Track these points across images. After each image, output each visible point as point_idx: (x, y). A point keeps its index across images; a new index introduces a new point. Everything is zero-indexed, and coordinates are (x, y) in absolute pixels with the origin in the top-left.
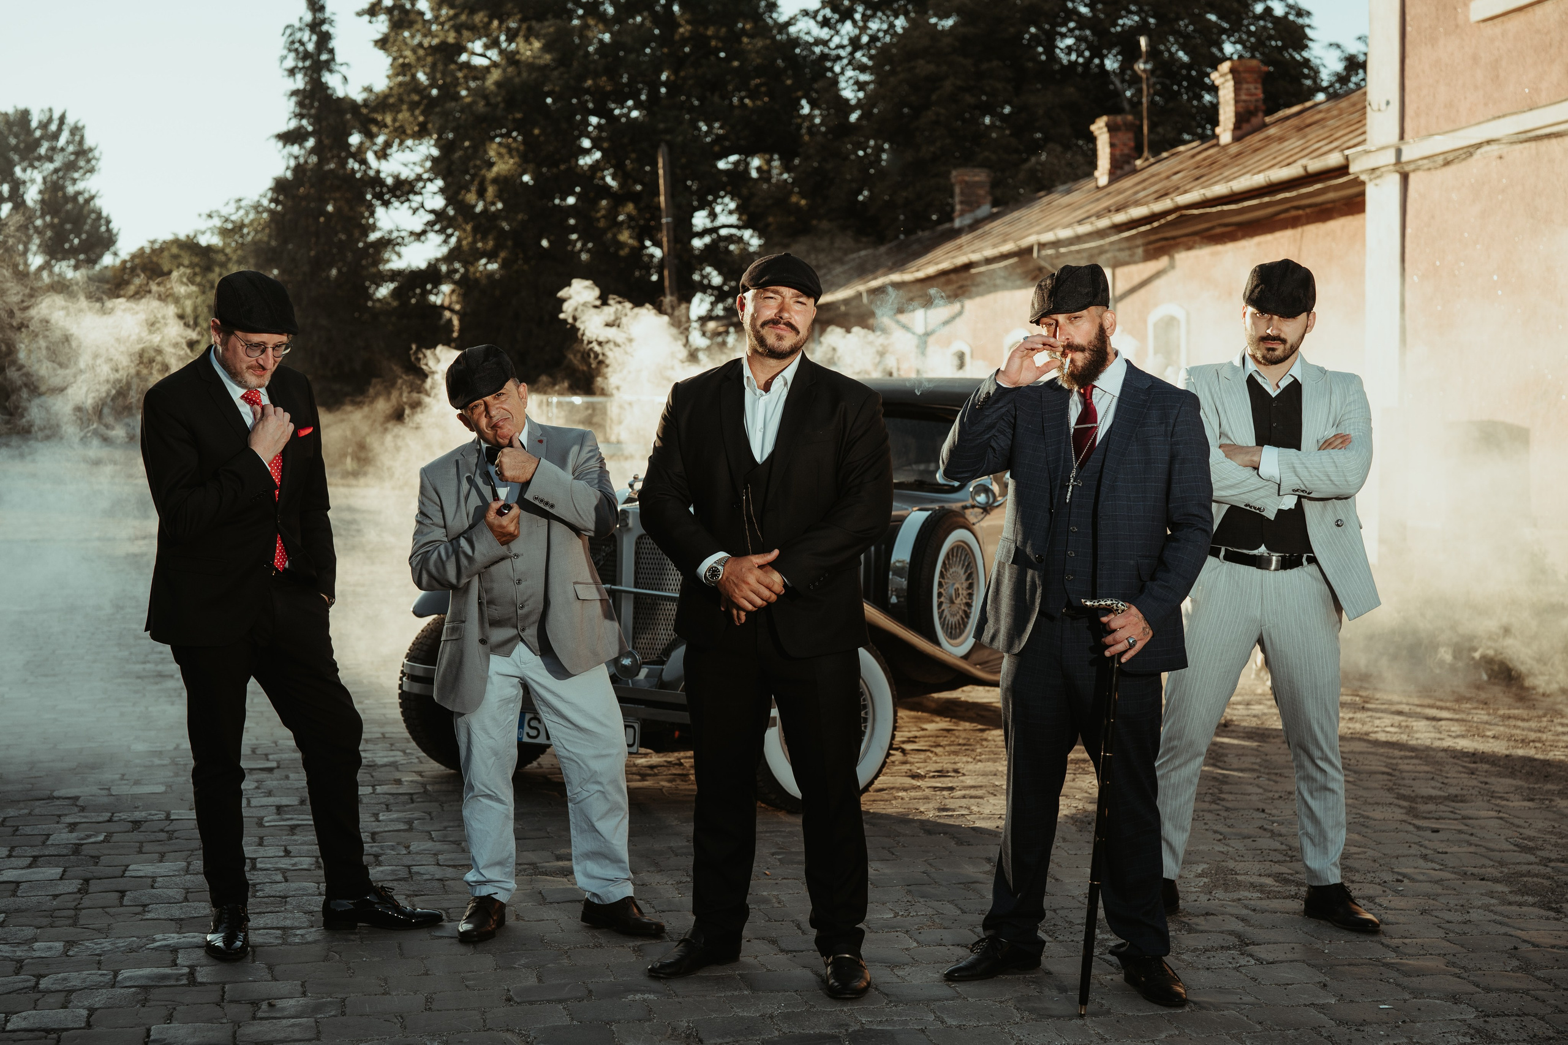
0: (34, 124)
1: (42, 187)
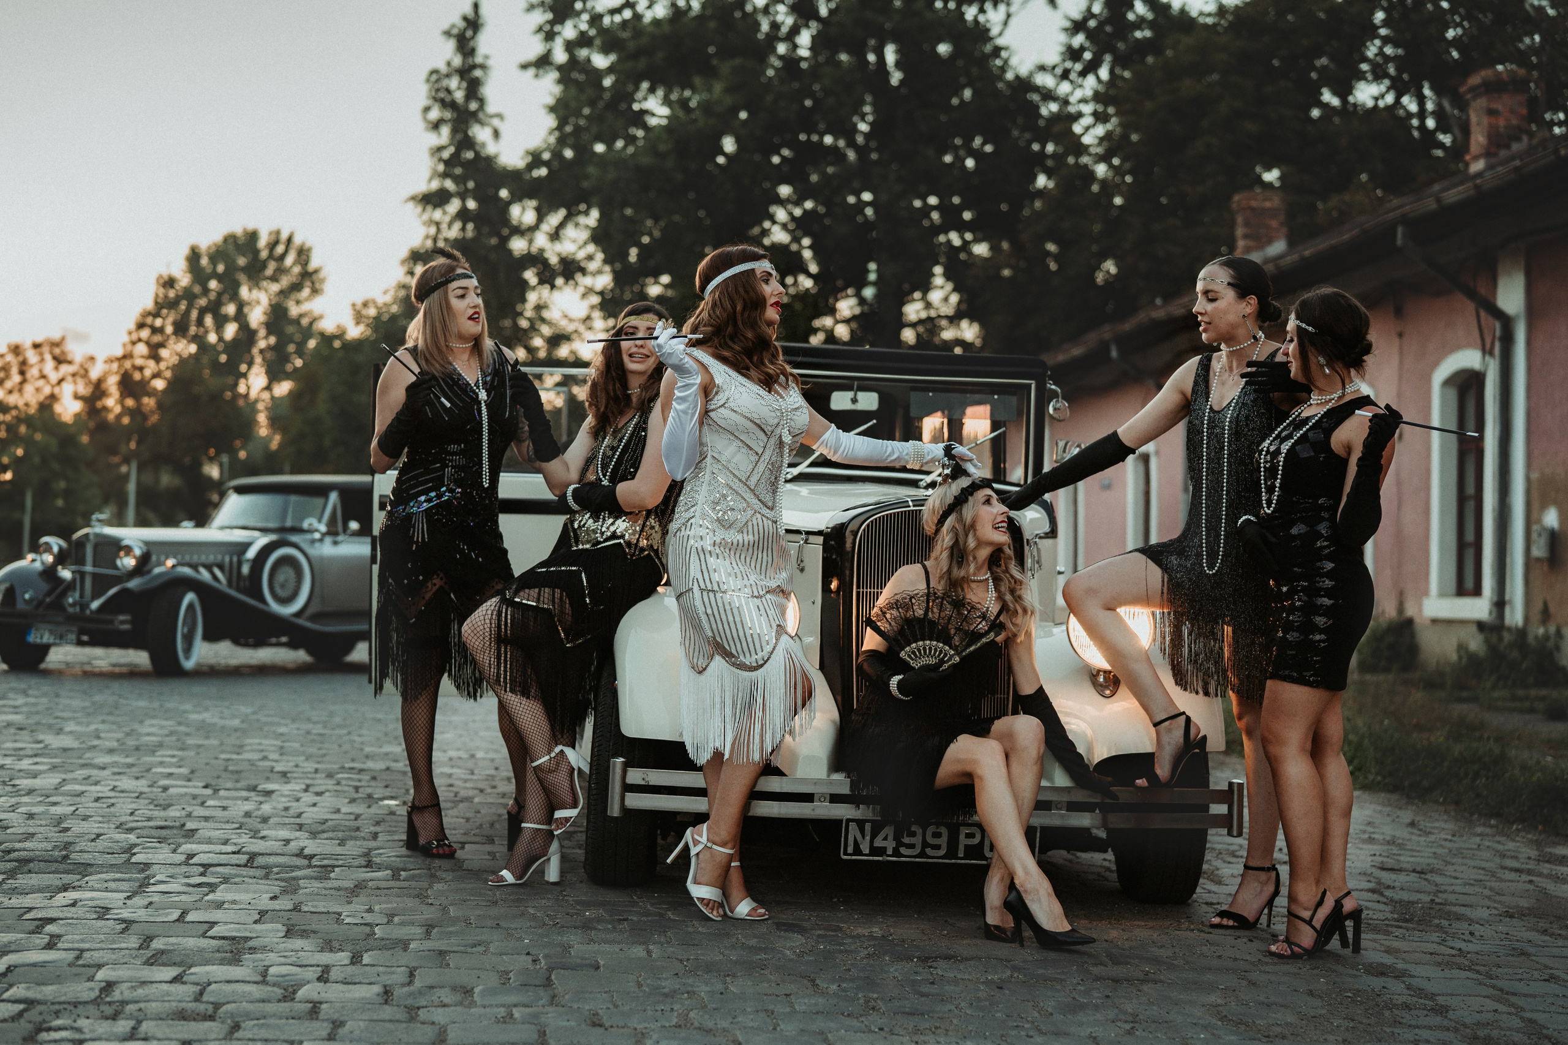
0: (262, 244)
1: (267, 309)
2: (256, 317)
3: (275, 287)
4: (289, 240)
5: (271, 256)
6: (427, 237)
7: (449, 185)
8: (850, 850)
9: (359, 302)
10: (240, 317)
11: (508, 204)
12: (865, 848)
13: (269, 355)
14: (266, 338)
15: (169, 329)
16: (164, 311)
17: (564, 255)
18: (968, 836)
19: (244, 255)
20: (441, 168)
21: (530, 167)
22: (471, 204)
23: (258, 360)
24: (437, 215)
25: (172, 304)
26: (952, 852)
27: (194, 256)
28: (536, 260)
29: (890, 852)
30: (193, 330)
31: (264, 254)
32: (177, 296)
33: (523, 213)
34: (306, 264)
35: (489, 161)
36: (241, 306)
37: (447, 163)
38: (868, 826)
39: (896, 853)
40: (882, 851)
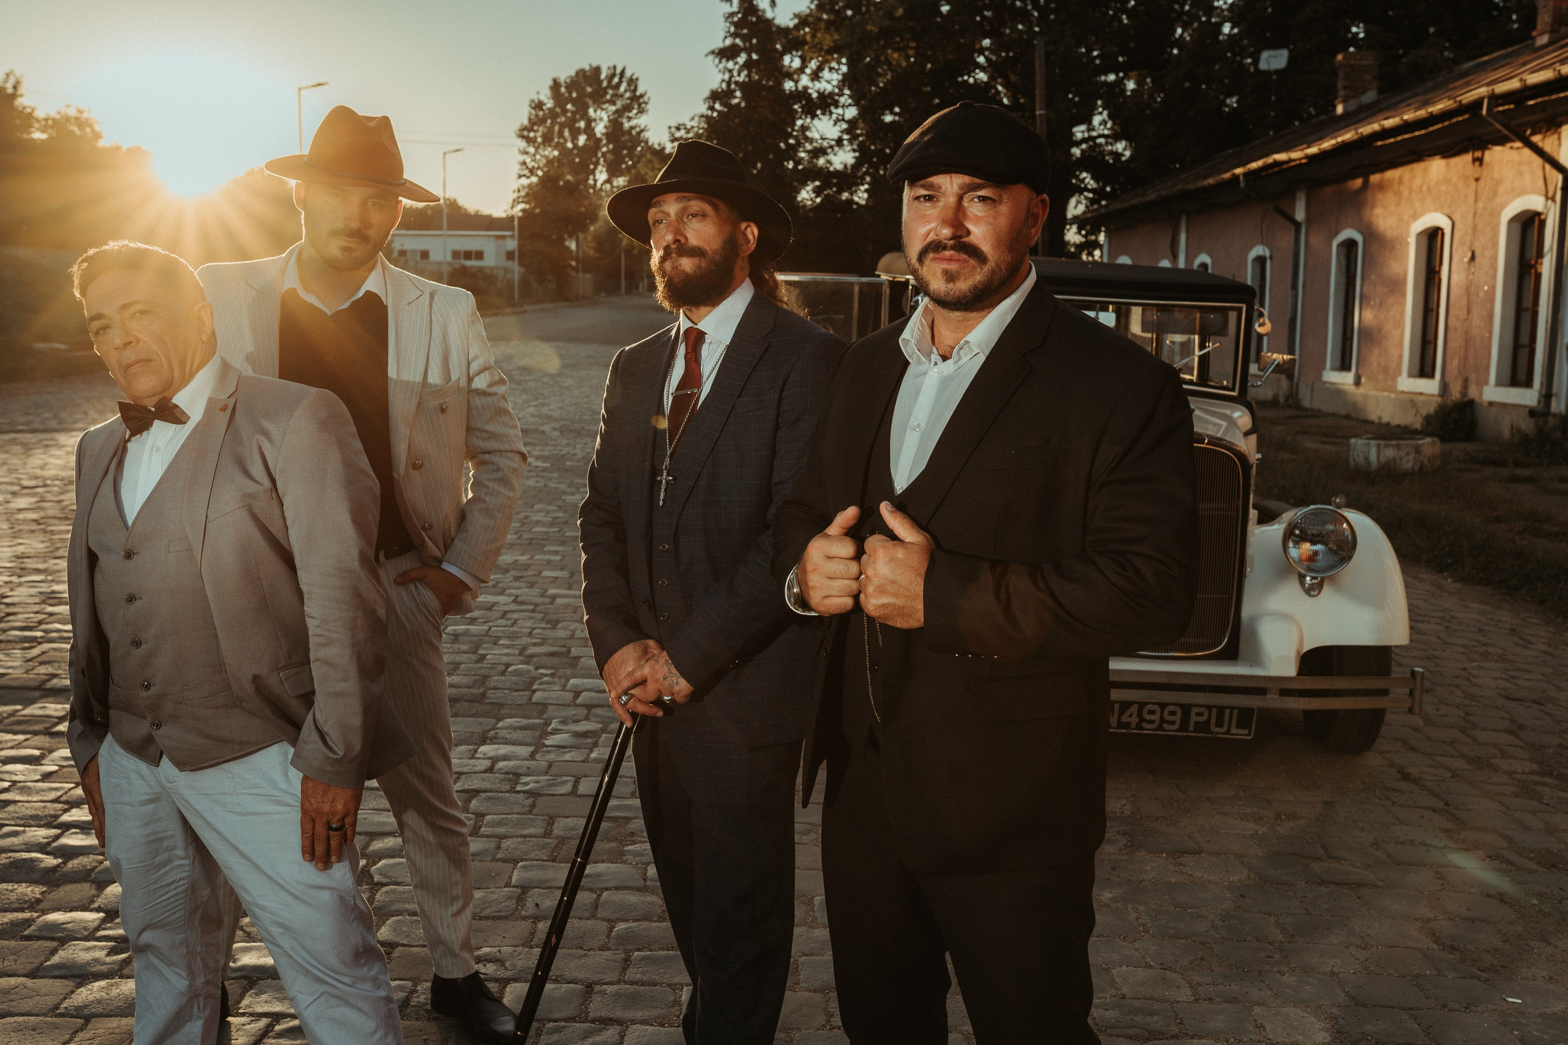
0: (603, 76)
1: (607, 124)
2: (600, 129)
3: (613, 108)
4: (622, 73)
5: (610, 86)
6: (723, 81)
7: (738, 41)
9: (674, 124)
10: (589, 130)
11: (782, 54)
13: (609, 156)
14: (607, 145)
15: (539, 140)
16: (536, 128)
17: (822, 90)
18: (1200, 714)
19: (591, 86)
20: (732, 29)
21: (797, 27)
22: (755, 57)
23: (602, 160)
24: (730, 65)
25: (542, 121)
26: (1184, 727)
27: (556, 85)
28: (802, 95)
29: (1133, 725)
30: (556, 140)
31: (605, 84)
32: (544, 114)
33: (791, 61)
34: (635, 90)
35: (769, 22)
36: (589, 121)
37: (737, 25)
39: (1139, 726)
40: (1127, 725)
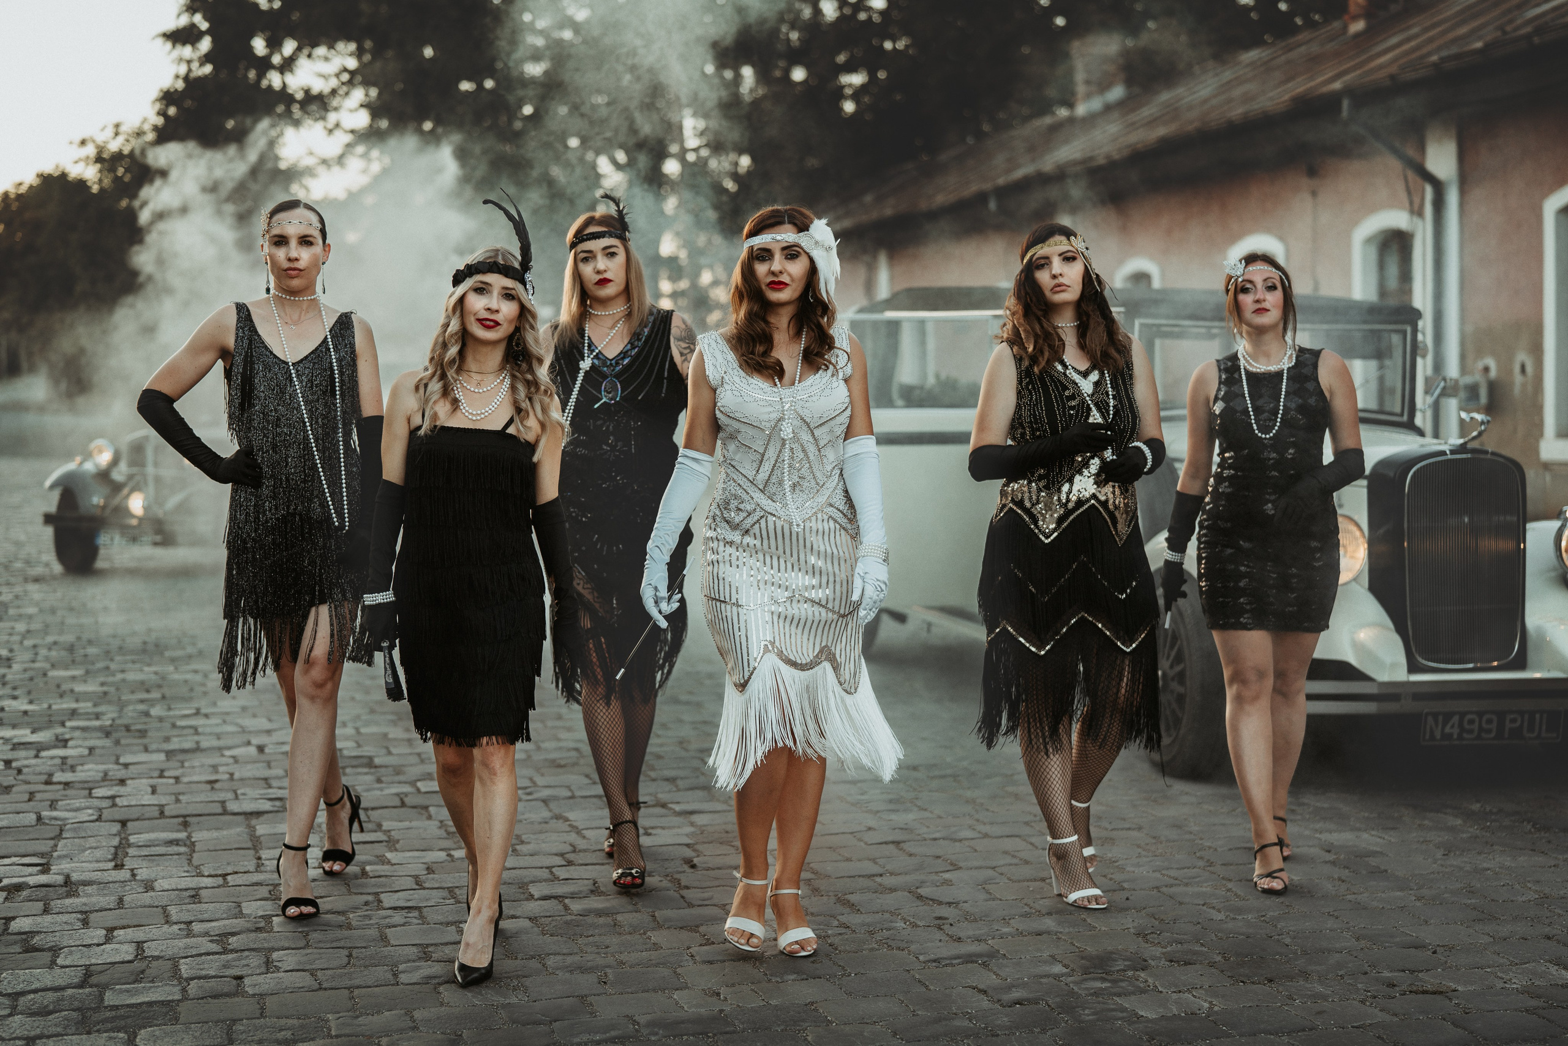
8: (1427, 737)
12: (1438, 735)
18: (1513, 721)
26: (1499, 735)
29: (1455, 736)
38: (1441, 718)
39: (1460, 737)
40: (1449, 737)
